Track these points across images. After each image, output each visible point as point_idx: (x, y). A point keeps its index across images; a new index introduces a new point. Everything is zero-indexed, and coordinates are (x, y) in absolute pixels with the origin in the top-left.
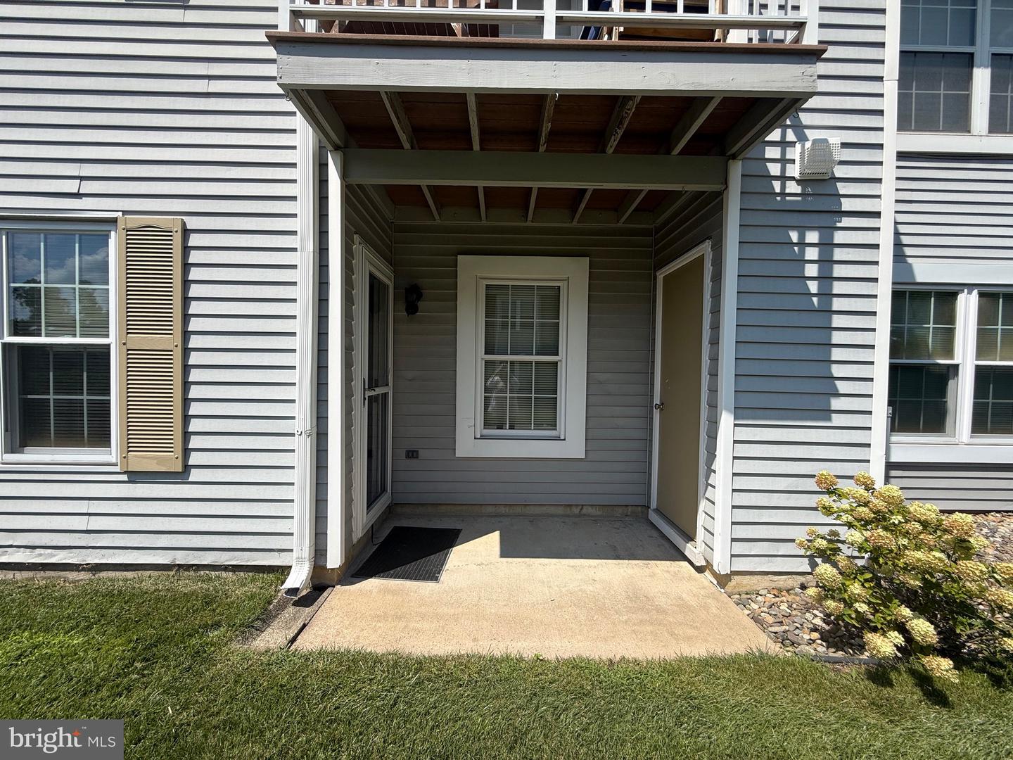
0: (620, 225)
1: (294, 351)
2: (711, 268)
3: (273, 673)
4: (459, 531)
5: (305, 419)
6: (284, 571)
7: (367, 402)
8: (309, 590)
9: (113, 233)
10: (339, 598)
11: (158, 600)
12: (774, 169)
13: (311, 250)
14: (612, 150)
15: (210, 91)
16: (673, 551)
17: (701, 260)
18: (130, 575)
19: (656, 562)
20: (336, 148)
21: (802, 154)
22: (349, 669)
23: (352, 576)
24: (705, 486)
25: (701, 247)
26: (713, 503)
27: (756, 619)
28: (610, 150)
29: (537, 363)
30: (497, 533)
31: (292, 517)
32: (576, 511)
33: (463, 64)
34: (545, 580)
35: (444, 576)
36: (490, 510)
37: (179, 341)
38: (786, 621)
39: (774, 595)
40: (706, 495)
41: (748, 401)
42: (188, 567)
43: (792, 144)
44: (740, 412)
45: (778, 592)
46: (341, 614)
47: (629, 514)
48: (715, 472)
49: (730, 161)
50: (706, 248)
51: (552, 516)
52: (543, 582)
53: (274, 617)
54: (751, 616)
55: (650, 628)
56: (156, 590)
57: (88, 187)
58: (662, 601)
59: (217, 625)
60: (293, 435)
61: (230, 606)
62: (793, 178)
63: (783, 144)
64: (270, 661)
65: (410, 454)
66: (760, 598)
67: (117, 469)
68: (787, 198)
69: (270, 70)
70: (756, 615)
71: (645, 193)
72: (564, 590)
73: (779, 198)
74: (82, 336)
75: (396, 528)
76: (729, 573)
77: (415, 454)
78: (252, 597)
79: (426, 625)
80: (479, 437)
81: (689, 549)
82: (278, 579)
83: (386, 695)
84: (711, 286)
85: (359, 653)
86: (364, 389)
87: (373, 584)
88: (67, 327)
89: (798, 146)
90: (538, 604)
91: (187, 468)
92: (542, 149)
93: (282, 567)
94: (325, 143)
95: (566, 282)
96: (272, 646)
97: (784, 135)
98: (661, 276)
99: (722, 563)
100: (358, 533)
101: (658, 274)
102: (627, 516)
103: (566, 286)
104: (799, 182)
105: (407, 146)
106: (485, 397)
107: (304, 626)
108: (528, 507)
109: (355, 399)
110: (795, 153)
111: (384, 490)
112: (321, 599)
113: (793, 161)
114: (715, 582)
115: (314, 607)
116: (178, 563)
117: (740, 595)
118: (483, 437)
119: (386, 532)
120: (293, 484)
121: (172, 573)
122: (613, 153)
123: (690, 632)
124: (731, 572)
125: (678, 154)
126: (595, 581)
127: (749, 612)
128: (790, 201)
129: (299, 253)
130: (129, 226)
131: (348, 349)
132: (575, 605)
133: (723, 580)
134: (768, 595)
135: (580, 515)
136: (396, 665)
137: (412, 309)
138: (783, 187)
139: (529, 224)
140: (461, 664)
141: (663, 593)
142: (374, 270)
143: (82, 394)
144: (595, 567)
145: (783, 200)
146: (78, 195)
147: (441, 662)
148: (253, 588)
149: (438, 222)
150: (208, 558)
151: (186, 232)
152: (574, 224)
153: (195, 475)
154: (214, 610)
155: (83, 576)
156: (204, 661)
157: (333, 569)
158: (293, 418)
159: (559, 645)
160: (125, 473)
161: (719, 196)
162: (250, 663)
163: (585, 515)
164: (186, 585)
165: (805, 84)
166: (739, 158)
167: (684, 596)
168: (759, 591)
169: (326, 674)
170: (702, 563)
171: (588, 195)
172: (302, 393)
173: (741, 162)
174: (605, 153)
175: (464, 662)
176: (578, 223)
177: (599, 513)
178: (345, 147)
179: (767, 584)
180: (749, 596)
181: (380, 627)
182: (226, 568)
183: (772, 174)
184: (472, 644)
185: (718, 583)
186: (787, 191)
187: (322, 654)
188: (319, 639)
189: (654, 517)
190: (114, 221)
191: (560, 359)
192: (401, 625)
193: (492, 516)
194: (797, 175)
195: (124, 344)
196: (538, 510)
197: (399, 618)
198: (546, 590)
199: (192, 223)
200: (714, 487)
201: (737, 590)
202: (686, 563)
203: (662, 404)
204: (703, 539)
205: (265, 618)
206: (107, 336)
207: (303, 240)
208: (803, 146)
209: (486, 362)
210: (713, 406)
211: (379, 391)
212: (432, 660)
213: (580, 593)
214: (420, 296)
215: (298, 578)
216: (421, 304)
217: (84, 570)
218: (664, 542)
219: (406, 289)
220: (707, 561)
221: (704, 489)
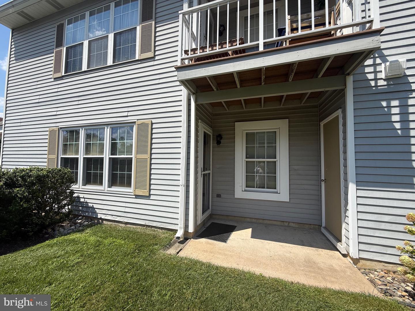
0: (302, 105)
1: (180, 158)
2: (342, 121)
3: (172, 261)
4: (236, 227)
5: (183, 181)
6: (175, 231)
7: (202, 175)
8: (183, 239)
9: (134, 126)
10: (192, 242)
11: (141, 235)
12: (371, 76)
13: (186, 126)
14: (291, 80)
15: (159, 83)
16: (332, 246)
17: (337, 117)
18: (134, 227)
19: (322, 249)
20: (194, 94)
21: (385, 68)
22: (194, 264)
23: (197, 237)
24: (344, 217)
25: (337, 112)
26: (348, 224)
27: (372, 281)
28: (290, 80)
29: (268, 162)
30: (251, 229)
31: (178, 213)
32: (286, 224)
33: (231, 64)
34: (268, 249)
35: (228, 241)
36: (248, 220)
37: (149, 156)
38: (388, 284)
39: (385, 272)
40: (345, 221)
41: (362, 178)
42: (149, 226)
43: (380, 64)
44: (359, 183)
45: (388, 272)
46: (193, 248)
47: (312, 228)
48: (348, 210)
49: (347, 76)
50: (339, 112)
51: (275, 225)
52: (267, 250)
53: (172, 245)
54: (369, 280)
55: (313, 274)
56: (141, 232)
57: (130, 114)
58: (322, 265)
59: (156, 244)
60: (179, 186)
61: (160, 239)
62: (382, 79)
63: (375, 65)
64: (170, 257)
65: (218, 196)
66: (376, 273)
67: (133, 194)
68: (379, 88)
69: (175, 79)
70: (372, 279)
71: (309, 94)
72: (276, 254)
73: (374, 88)
74: (126, 155)
75: (213, 223)
76: (358, 258)
77: (220, 196)
78: (166, 238)
79: (220, 256)
80: (244, 190)
81: (339, 246)
82: (174, 234)
83: (205, 274)
84: (342, 128)
85: (197, 260)
86: (202, 171)
87: (203, 240)
88: (122, 153)
89: (383, 65)
90: (264, 257)
91: (150, 195)
92: (263, 84)
93: (175, 230)
94: (190, 92)
95: (279, 129)
96: (172, 253)
97: (375, 61)
98: (322, 124)
99: (354, 253)
100: (199, 222)
101: (321, 124)
102: (311, 229)
103: (279, 130)
104: (385, 80)
105: (215, 90)
106: (246, 175)
107: (181, 249)
108: (264, 221)
109: (198, 175)
110: (382, 68)
111: (209, 208)
112: (187, 242)
113: (381, 71)
114: (352, 262)
115: (184, 244)
116: (146, 224)
117: (365, 270)
118: (245, 191)
119: (209, 224)
120: (179, 202)
121: (145, 228)
122: (292, 81)
123: (333, 279)
124: (359, 258)
125: (321, 77)
126: (291, 252)
127: (368, 278)
128: (381, 89)
129: (182, 128)
130: (139, 123)
131: (196, 158)
132: (280, 260)
133: (356, 261)
134: (381, 272)
135: (288, 226)
136: (209, 266)
137: (219, 143)
138: (376, 83)
139: (262, 108)
140: (232, 271)
141: (323, 262)
142: (205, 131)
143: (125, 172)
144: (292, 247)
145: (377, 89)
146: (127, 116)
147: (225, 269)
148: (167, 235)
149: (228, 111)
150: (154, 224)
151: (152, 124)
152: (282, 106)
153: (152, 197)
154: (156, 240)
155: (123, 225)
156: (153, 254)
157: (190, 233)
158: (179, 180)
159: (271, 272)
160: (135, 195)
161: (343, 91)
162: (165, 257)
163: (290, 226)
164: (148, 231)
165: (374, 45)
166: (351, 74)
167: (334, 265)
168: (376, 270)
169: (187, 264)
170: (345, 252)
171: (285, 97)
172: (182, 172)
173: (352, 76)
174: (288, 81)
175: (233, 271)
176: (283, 106)
177: (297, 226)
178: (196, 93)
179: (382, 267)
180: (370, 271)
181: (205, 254)
182: (159, 228)
183: (369, 79)
184: (237, 265)
185: (353, 263)
186: (379, 84)
187: (186, 258)
188: (185, 254)
189: (324, 231)
190: (135, 122)
191: (277, 160)
192: (212, 255)
193: (250, 223)
194: (383, 77)
195: (136, 157)
196: (268, 222)
197: (211, 253)
198: (269, 253)
199: (154, 121)
200: (348, 217)
201: (363, 267)
202: (338, 252)
203: (325, 179)
204: (345, 241)
205: (170, 245)
206: (132, 155)
207: (184, 123)
208: (385, 65)
209: (246, 162)
210: (346, 180)
211: (206, 172)
212: (221, 267)
213: (283, 256)
214: (221, 138)
215: (180, 233)
216: (222, 141)
217: (123, 223)
218: (328, 242)
219: (217, 136)
220: (348, 252)
221: (344, 218)
